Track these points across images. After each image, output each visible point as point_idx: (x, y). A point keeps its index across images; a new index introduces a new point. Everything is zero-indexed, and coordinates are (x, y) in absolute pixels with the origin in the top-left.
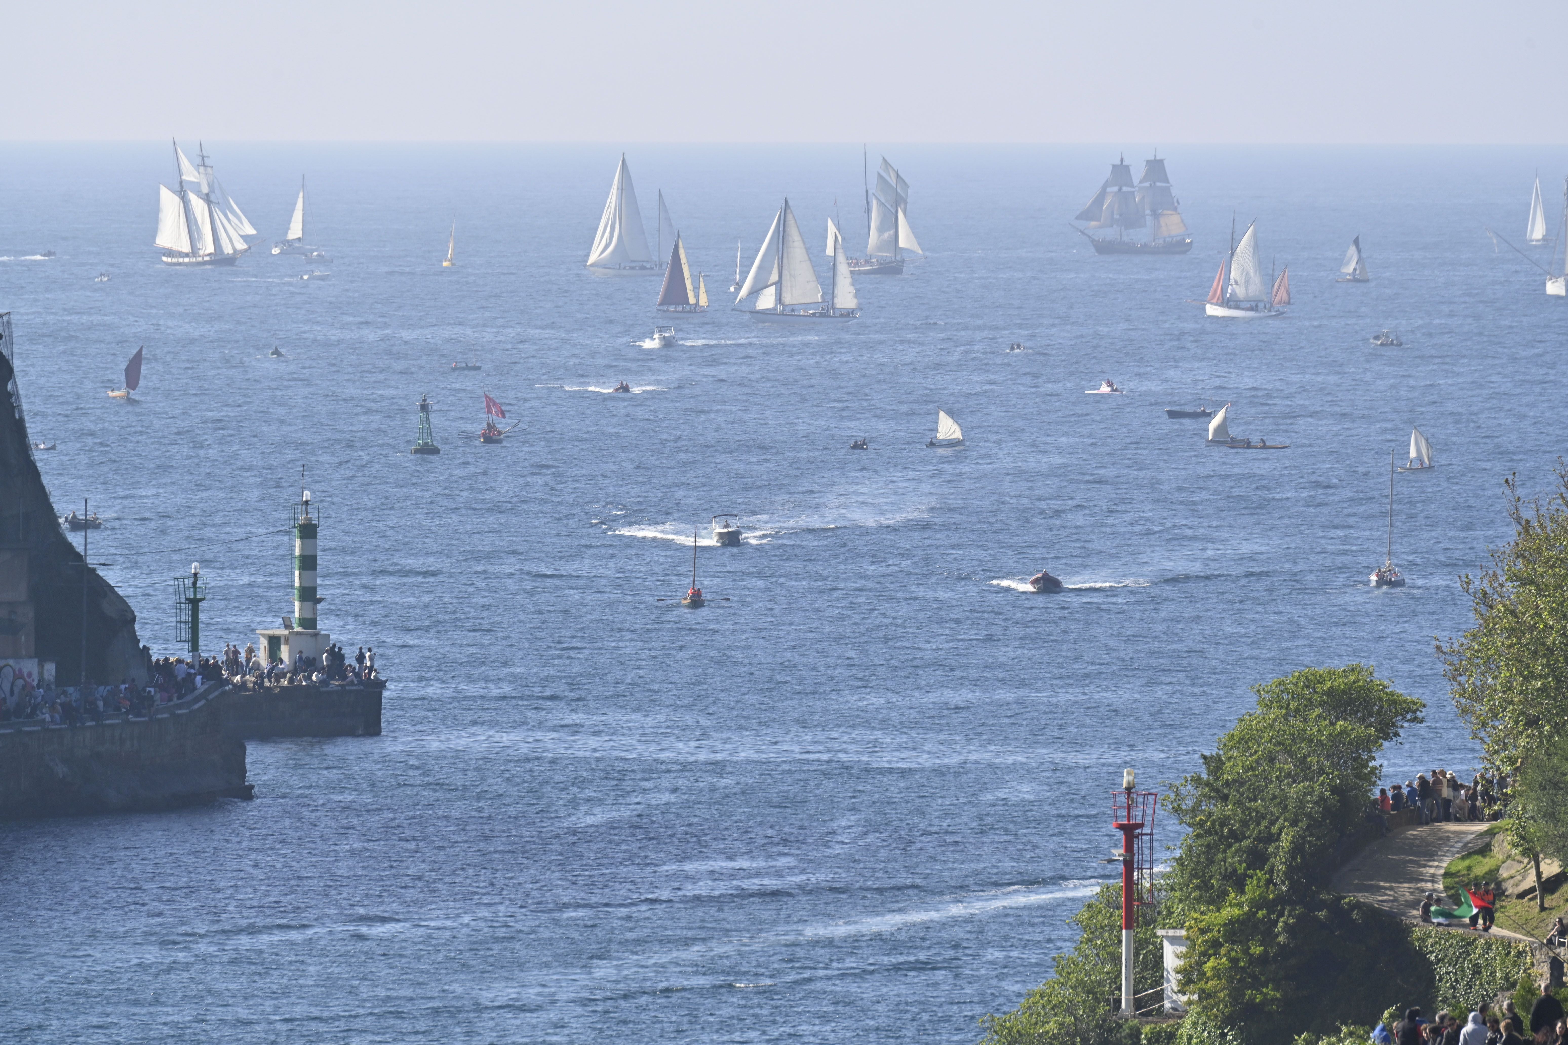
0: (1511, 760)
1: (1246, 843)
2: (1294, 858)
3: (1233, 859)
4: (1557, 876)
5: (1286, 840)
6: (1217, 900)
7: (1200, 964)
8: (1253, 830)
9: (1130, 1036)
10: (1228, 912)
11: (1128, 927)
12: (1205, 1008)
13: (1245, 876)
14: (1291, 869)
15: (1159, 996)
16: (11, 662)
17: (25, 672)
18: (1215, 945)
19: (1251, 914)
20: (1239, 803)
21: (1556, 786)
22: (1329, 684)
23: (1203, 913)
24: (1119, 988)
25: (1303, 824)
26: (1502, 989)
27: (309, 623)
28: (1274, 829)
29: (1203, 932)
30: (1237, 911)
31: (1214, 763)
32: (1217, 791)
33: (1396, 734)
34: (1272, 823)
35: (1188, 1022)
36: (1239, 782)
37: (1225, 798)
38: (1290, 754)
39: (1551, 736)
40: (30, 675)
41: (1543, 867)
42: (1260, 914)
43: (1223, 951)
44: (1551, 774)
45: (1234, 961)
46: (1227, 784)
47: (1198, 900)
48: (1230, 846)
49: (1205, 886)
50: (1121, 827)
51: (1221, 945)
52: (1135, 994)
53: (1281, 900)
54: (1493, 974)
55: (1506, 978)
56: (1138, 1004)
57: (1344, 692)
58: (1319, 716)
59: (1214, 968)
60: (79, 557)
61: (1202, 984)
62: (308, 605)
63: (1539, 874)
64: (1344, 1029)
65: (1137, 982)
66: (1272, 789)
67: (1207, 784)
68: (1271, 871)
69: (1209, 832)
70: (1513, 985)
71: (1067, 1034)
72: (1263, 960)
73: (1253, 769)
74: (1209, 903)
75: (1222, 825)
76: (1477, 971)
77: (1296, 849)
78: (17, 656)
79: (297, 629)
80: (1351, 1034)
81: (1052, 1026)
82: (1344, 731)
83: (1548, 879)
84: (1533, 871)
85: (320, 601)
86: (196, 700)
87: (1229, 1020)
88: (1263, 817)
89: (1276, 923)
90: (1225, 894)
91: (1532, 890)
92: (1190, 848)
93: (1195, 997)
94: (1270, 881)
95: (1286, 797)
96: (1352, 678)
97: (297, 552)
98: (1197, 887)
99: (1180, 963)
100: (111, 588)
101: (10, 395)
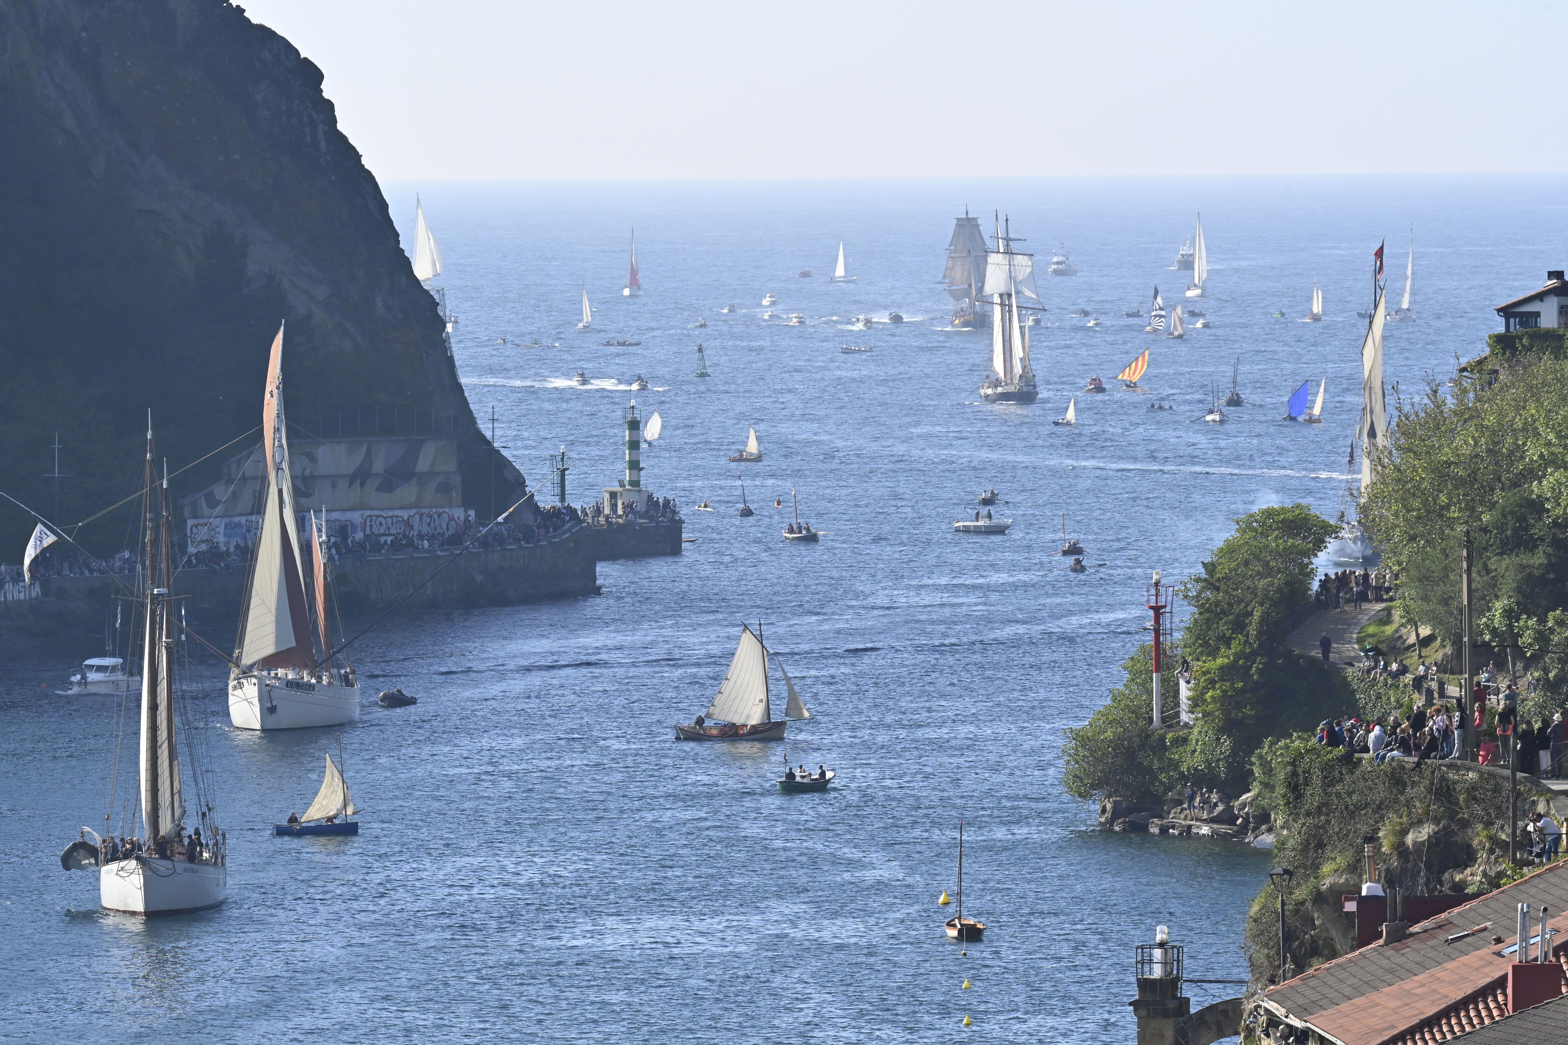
0: (1400, 563)
1: (1231, 617)
2: (1262, 626)
3: (1223, 627)
4: (1429, 636)
5: (1257, 615)
6: (1213, 653)
7: (1203, 694)
8: (1236, 609)
9: (1159, 740)
10: (1220, 661)
11: (1157, 671)
12: (1206, 722)
13: (1231, 638)
14: (1260, 634)
15: (1177, 715)
16: (447, 510)
17: (456, 516)
18: (1212, 682)
19: (1235, 661)
20: (1226, 592)
21: (1427, 579)
22: (1282, 516)
23: (1204, 662)
24: (1152, 710)
25: (1267, 605)
26: (1395, 708)
27: (635, 483)
28: (1249, 609)
29: (1204, 674)
30: (1226, 661)
31: (1210, 567)
32: (1212, 584)
33: (1325, 547)
34: (1247, 605)
35: (1196, 731)
36: (1226, 578)
37: (1217, 589)
38: (1259, 560)
39: (1424, 547)
40: (459, 518)
41: (1420, 630)
42: (1241, 662)
43: (1218, 685)
44: (1424, 571)
45: (1224, 692)
46: (1219, 580)
47: (1201, 653)
48: (1221, 619)
49: (1206, 644)
50: (1151, 608)
51: (1216, 682)
52: (1162, 712)
53: (1254, 654)
54: (1389, 699)
55: (1397, 701)
56: (1163, 720)
57: (1292, 521)
58: (1277, 537)
59: (1212, 697)
60: (489, 443)
61: (1204, 707)
62: (635, 472)
63: (1418, 635)
64: (1295, 734)
65: (1163, 706)
66: (1248, 583)
67: (1205, 580)
68: (1247, 635)
69: (1207, 611)
70: (1401, 706)
71: (1119, 739)
72: (1243, 691)
73: (1235, 570)
74: (1208, 655)
75: (1217, 606)
76: (1379, 697)
77: (1263, 620)
78: (450, 506)
79: (628, 487)
80: (1299, 737)
81: (1109, 734)
82: (1293, 545)
83: (1424, 638)
84: (1414, 634)
85: (642, 469)
86: (565, 533)
87: (1221, 731)
88: (1242, 601)
89: (1251, 667)
90: (1218, 649)
91: (1414, 645)
92: (1196, 620)
93: (1200, 715)
94: (1247, 642)
95: (1256, 588)
96: (1297, 512)
97: (627, 438)
98: (1201, 645)
99: (1190, 694)
100: (510, 462)
101: (444, 341)
